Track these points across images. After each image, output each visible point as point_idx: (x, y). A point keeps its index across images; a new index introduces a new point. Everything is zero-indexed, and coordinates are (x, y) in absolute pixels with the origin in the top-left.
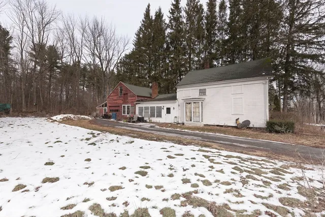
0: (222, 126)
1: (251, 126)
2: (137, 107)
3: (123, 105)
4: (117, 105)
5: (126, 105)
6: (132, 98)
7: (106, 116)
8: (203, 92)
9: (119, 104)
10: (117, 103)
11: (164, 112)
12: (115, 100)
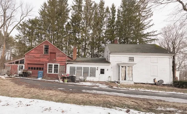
0: (144, 84)
1: (164, 83)
2: (68, 67)
3: (48, 64)
4: (41, 63)
5: (53, 64)
6: (61, 58)
7: (25, 74)
8: (131, 59)
9: (43, 62)
10: (39, 61)
11: (98, 72)
12: (38, 58)
